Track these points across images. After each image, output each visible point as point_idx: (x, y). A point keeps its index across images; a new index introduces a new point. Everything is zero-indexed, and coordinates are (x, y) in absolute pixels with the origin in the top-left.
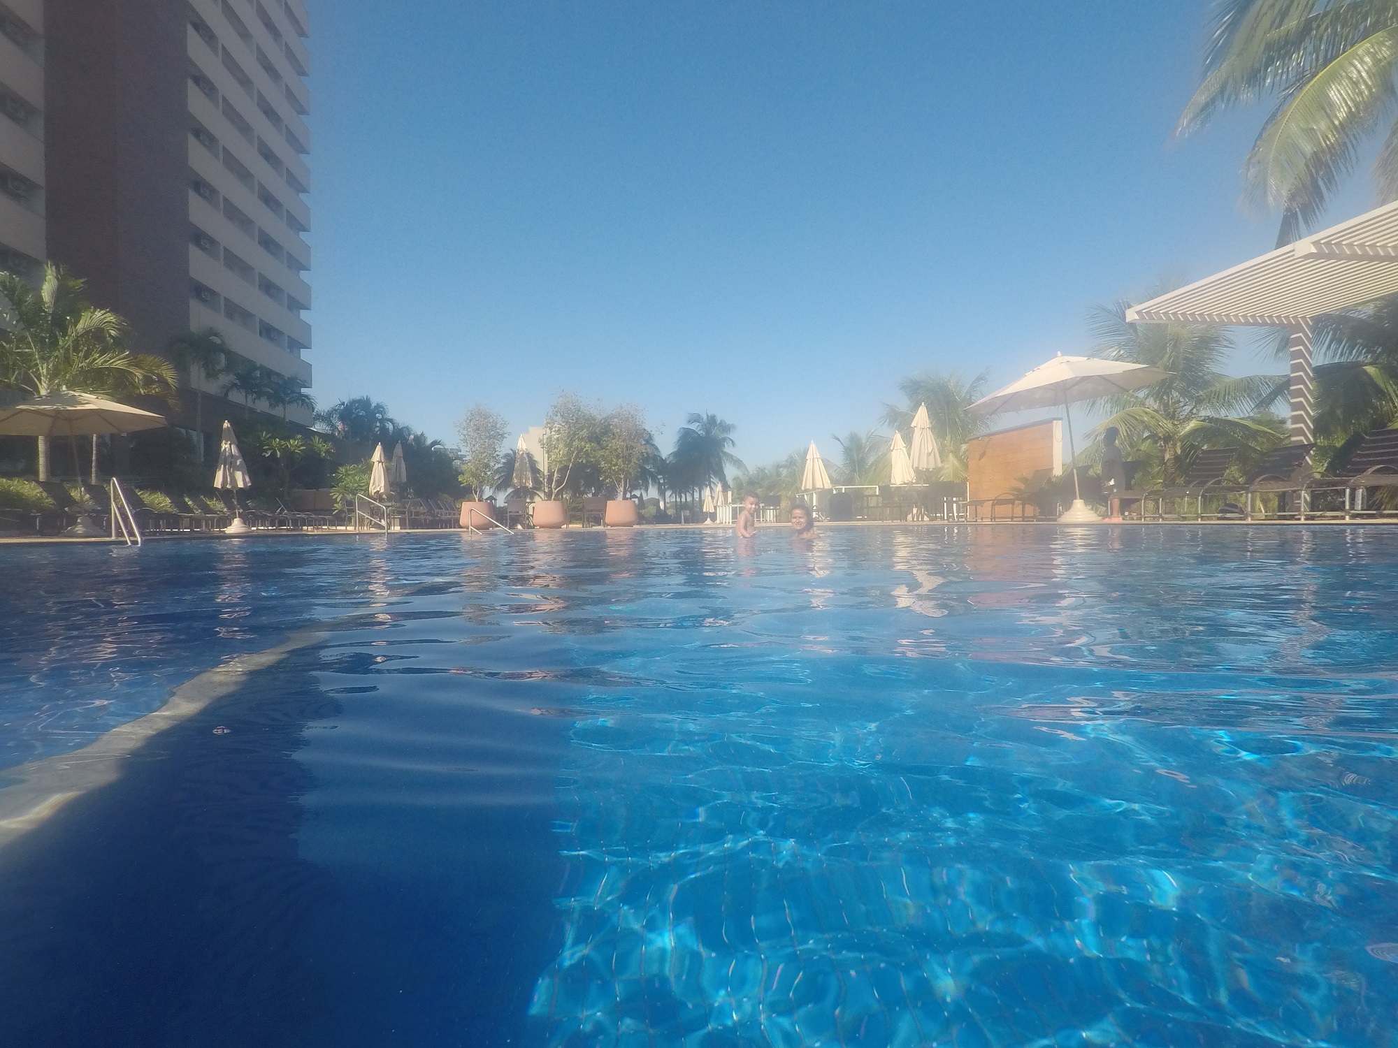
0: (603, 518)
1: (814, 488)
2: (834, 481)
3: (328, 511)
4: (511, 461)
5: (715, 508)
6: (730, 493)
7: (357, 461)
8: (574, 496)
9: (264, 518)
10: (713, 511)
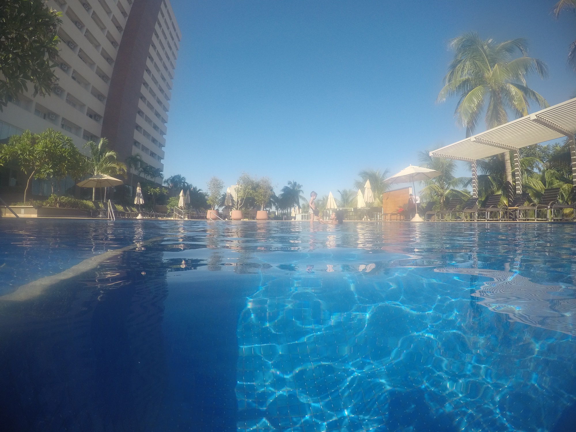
0: (256, 217)
1: (331, 208)
2: (338, 207)
3: (166, 212)
4: (224, 196)
5: (296, 215)
6: (301, 210)
7: (175, 196)
8: (245, 209)
9: (147, 214)
10: (295, 216)
